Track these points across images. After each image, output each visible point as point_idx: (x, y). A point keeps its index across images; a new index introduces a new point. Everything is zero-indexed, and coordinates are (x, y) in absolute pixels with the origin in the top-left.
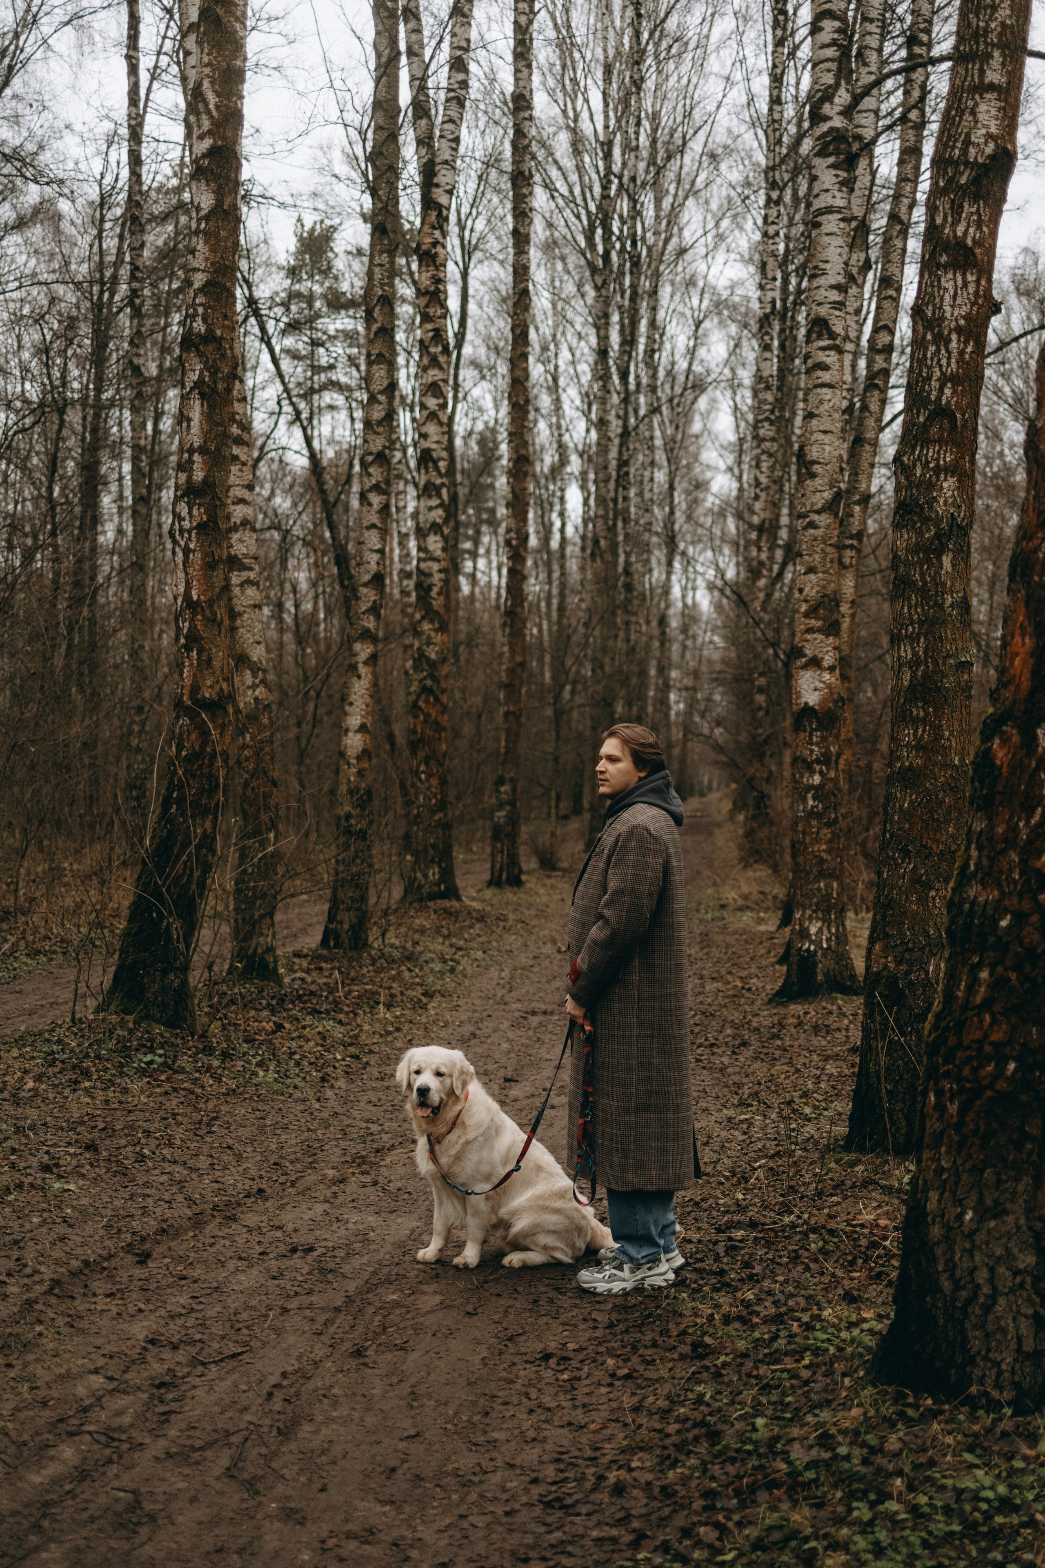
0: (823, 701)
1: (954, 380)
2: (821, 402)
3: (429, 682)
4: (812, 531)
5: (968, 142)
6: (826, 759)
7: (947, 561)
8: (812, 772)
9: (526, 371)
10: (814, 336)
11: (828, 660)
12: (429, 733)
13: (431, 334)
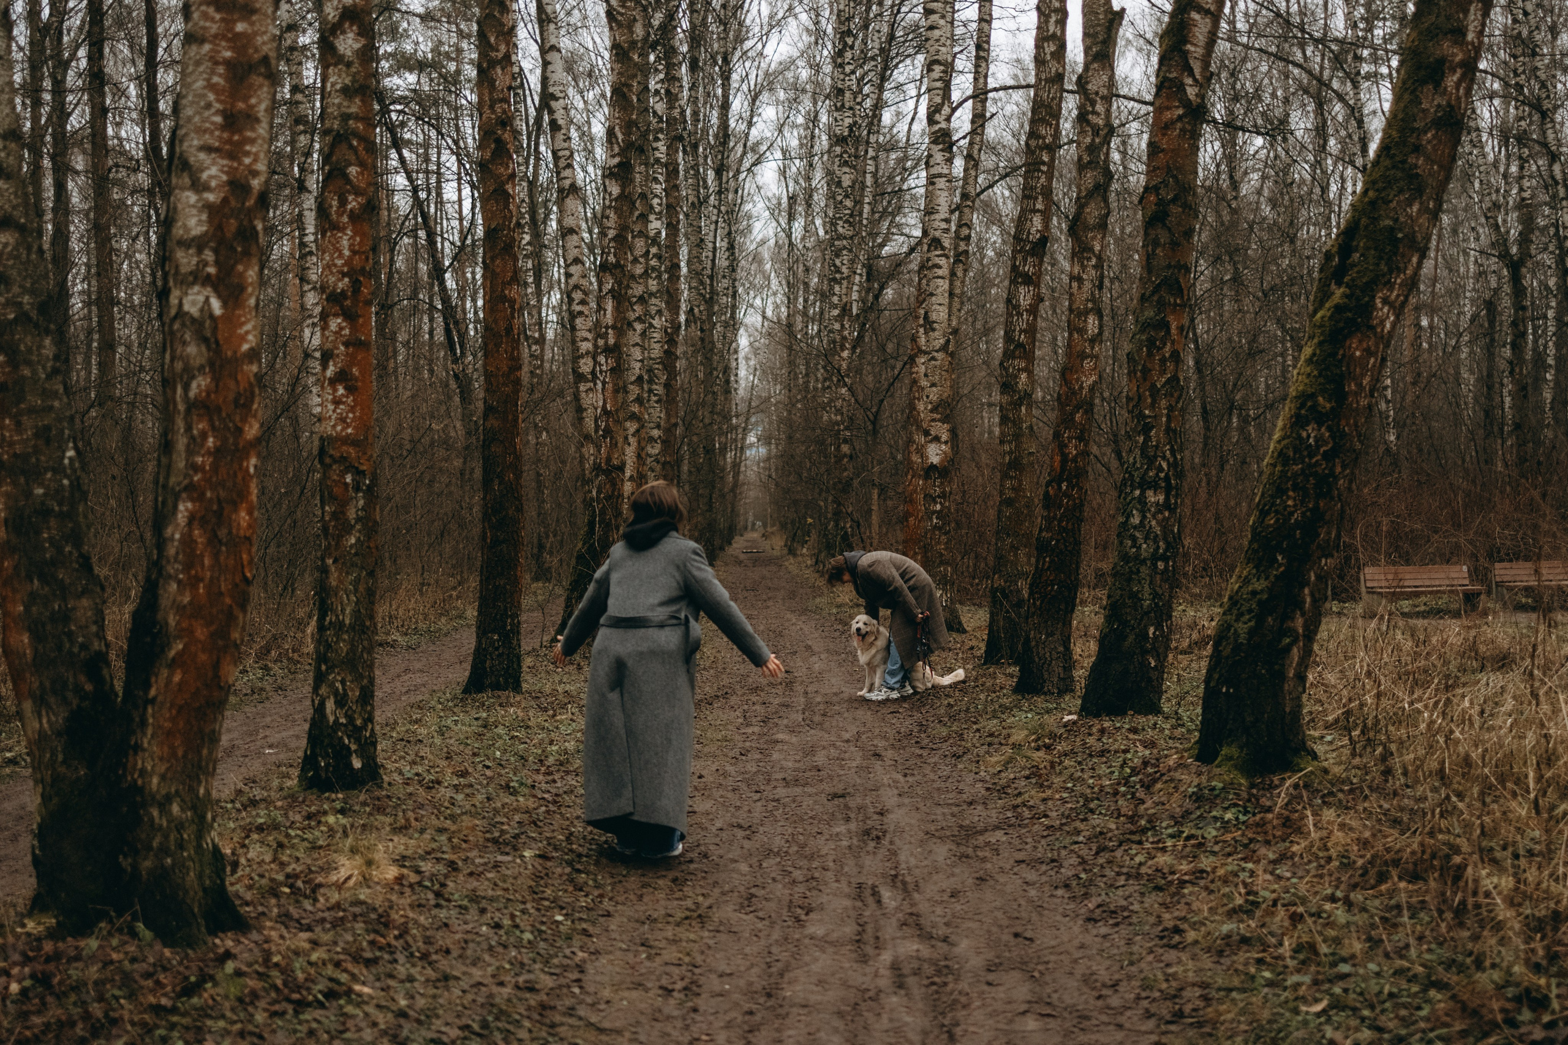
0: (942, 461)
1: (1025, 331)
5: (1029, 233)
6: (943, 495)
7: (1023, 409)
8: (935, 503)
11: (944, 438)
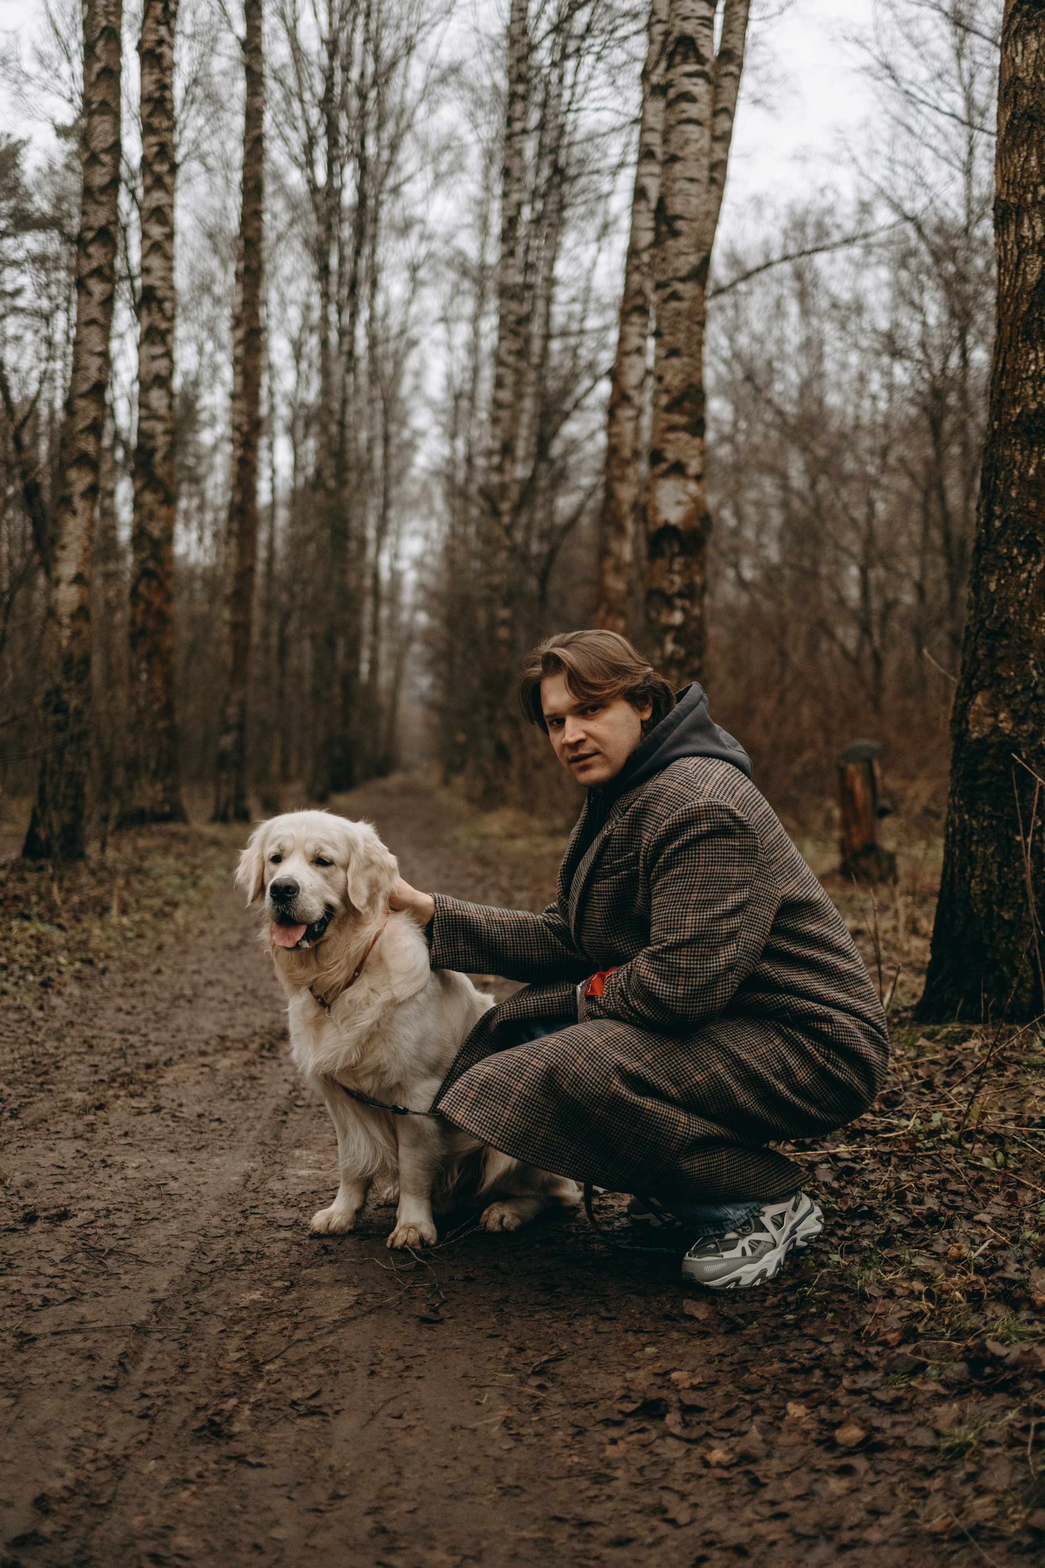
0: (688, 519)
2: (687, 142)
3: (151, 565)
4: (674, 304)
6: (690, 593)
8: (672, 608)
9: (259, 230)
10: (678, 59)
11: (694, 466)
12: (151, 624)
13: (155, 149)
